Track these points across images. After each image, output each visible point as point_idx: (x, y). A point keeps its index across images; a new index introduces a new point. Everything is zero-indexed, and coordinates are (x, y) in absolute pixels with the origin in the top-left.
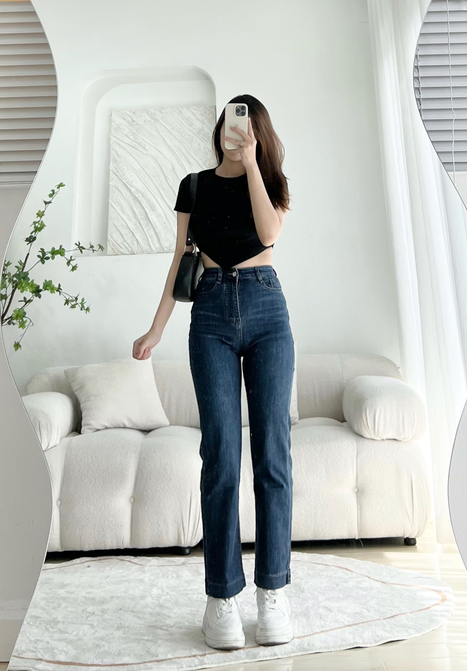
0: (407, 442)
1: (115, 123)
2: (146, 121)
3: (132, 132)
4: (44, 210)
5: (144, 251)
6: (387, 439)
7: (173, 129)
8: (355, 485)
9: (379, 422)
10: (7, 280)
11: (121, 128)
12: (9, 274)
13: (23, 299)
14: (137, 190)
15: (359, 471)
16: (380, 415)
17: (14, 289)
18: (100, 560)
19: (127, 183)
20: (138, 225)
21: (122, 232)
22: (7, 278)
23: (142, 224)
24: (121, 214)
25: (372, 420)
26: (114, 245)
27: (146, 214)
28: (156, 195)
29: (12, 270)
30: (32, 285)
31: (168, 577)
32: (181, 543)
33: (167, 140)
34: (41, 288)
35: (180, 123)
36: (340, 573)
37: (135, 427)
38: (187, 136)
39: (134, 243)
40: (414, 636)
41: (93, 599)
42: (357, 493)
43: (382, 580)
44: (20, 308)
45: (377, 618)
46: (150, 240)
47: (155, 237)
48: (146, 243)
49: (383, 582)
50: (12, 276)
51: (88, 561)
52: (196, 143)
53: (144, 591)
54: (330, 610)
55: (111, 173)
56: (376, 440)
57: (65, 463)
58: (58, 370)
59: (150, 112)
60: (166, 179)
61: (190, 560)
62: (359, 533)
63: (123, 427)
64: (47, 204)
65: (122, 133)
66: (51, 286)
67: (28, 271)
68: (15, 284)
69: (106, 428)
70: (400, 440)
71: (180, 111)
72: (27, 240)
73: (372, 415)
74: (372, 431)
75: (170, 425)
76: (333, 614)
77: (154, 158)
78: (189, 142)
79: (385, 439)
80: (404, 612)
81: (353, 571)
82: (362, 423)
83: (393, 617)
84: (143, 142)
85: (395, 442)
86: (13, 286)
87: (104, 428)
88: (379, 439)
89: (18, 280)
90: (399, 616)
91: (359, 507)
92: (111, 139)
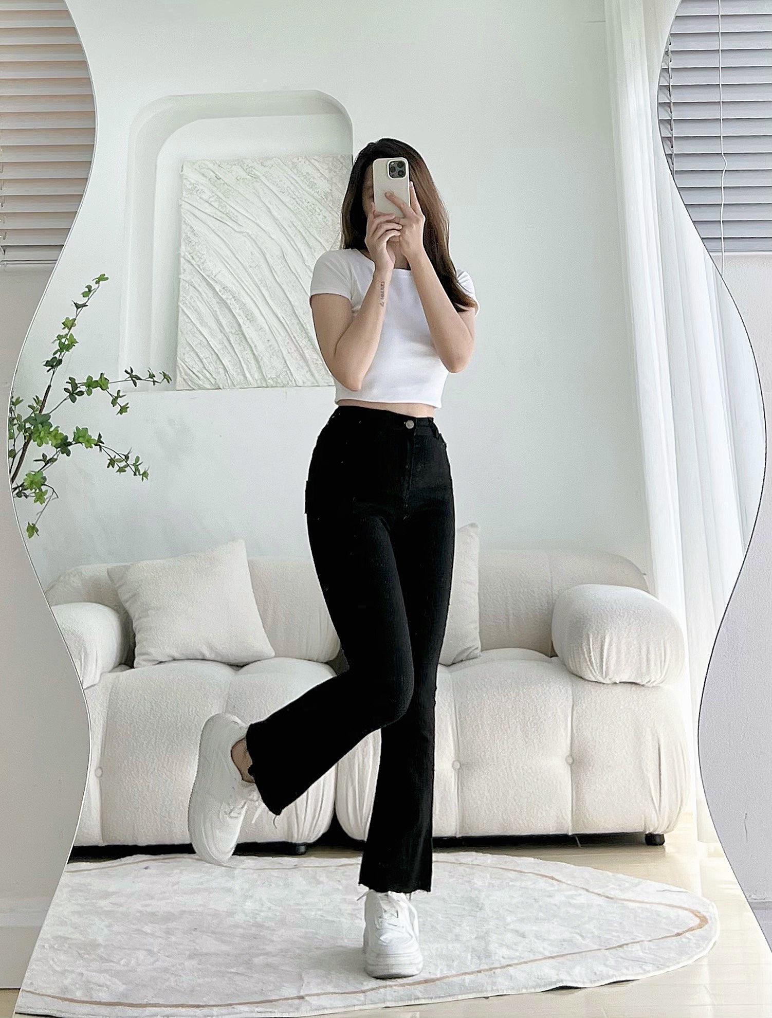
0: (653, 687)
1: (189, 181)
2: (238, 178)
3: (216, 196)
4: (75, 317)
5: (235, 383)
6: (620, 683)
7: (283, 193)
8: (568, 753)
9: (608, 656)
10: (15, 427)
11: (198, 190)
12: (19, 417)
13: (42, 458)
14: (224, 288)
15: (575, 731)
16: (610, 644)
17: (26, 441)
18: (164, 859)
19: (208, 276)
20: (227, 344)
21: (199, 354)
22: (15, 424)
23: (232, 341)
24: (198, 326)
25: (598, 653)
26: (186, 374)
27: (239, 325)
28: (255, 297)
29: (24, 411)
30: (56, 434)
31: (271, 885)
32: (292, 837)
33: (272, 211)
34: (70, 440)
35: (293, 182)
36: (542, 884)
37: (219, 659)
38: (306, 204)
39: (219, 372)
40: (652, 974)
41: (153, 914)
42: (571, 765)
43: (606, 894)
44: (37, 471)
45: (596, 947)
46: (244, 366)
47: (253, 361)
48: (239, 371)
49: (607, 897)
50: (23, 421)
51: (144, 861)
52: (319, 215)
53: (233, 905)
54: (523, 936)
55: (182, 260)
56: (604, 684)
57: (108, 711)
58: (98, 569)
59: (245, 165)
60: (271, 271)
61: (305, 862)
62: (573, 825)
63: (200, 657)
64: (80, 307)
65: (200, 198)
66: (87, 438)
67: (49, 412)
68: (27, 434)
69: (174, 660)
70: (642, 684)
71: (293, 163)
72: (48, 364)
73: (599, 645)
74: (597, 669)
75: (275, 657)
76: (527, 940)
77: (252, 238)
78: (308, 213)
79: (618, 682)
80: (638, 939)
81: (563, 881)
82: (582, 657)
83: (620, 946)
84: (234, 211)
85: (634, 687)
86: (25, 437)
87: (171, 659)
88: (609, 682)
89: (32, 428)
90: (629, 945)
91: (574, 786)
92: (183, 206)
